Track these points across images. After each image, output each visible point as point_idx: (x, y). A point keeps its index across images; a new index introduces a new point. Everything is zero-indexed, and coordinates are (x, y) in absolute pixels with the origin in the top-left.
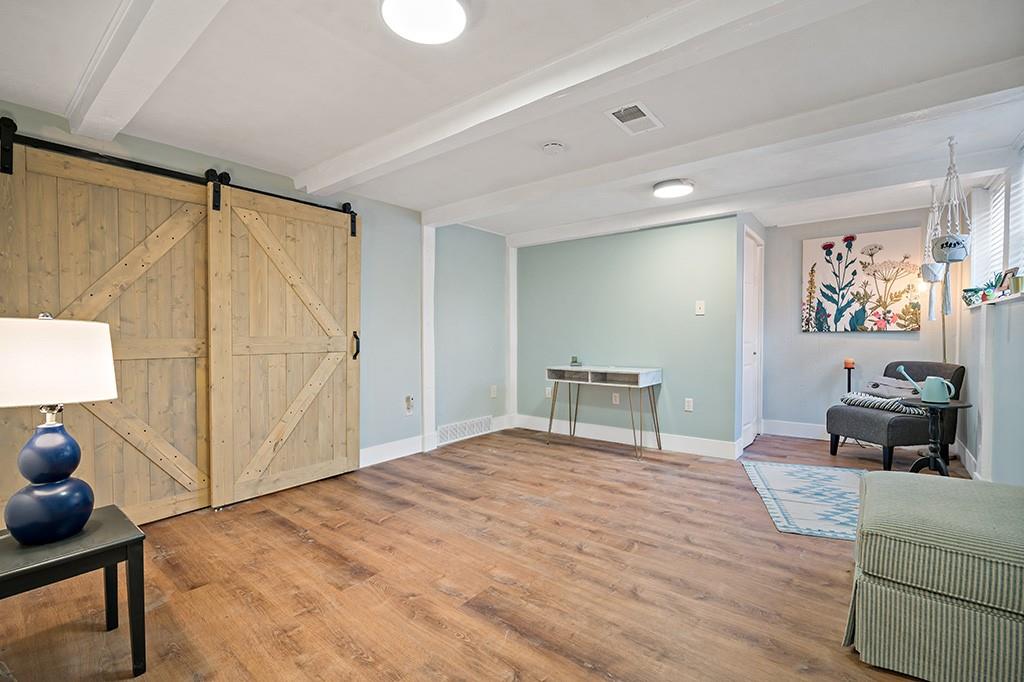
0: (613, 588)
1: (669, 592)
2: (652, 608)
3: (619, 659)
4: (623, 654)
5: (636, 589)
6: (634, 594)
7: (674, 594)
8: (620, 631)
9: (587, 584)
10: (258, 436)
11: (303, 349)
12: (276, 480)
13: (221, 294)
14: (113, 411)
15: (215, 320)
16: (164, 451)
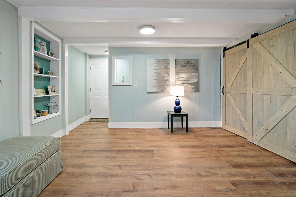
0: (127, 166)
1: (111, 171)
2: (113, 165)
3: (115, 153)
4: (115, 154)
5: (120, 168)
6: (120, 166)
7: (109, 171)
8: (118, 157)
9: (134, 164)
10: (260, 124)
11: (278, 93)
12: (266, 145)
13: (249, 74)
14: (234, 105)
15: (248, 82)
16: (242, 119)
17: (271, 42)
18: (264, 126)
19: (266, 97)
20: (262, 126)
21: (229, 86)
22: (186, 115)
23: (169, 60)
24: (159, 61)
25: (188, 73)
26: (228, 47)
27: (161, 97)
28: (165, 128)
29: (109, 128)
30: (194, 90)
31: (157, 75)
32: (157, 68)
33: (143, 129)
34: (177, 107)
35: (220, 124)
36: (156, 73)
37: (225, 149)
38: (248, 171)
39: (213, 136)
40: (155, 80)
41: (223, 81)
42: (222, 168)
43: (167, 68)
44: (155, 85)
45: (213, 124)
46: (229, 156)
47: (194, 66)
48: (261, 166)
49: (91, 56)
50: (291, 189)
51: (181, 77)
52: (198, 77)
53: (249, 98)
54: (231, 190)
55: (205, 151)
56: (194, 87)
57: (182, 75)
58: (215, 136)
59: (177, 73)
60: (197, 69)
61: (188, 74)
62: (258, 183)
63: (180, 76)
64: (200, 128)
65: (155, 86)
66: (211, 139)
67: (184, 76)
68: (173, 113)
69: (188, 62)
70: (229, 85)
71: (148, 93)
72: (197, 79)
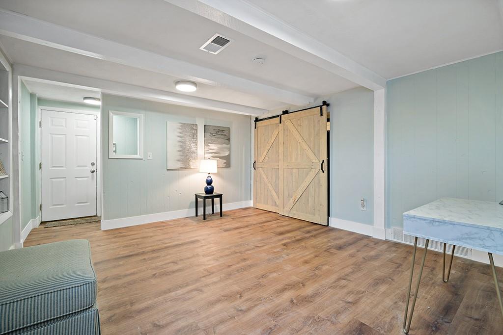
10: (290, 196)
11: (303, 167)
12: (294, 214)
13: (281, 149)
14: (266, 180)
15: (280, 157)
16: (274, 194)
17: (299, 121)
18: (293, 198)
19: (294, 171)
20: (291, 197)
21: (261, 161)
22: (220, 196)
23: (197, 125)
24: (184, 125)
25: (218, 143)
26: (259, 119)
27: (186, 175)
28: (192, 217)
29: (102, 230)
30: (225, 165)
31: (182, 144)
32: (181, 135)
33: (162, 222)
34: (209, 187)
35: (251, 204)
36: (180, 142)
37: (266, 224)
38: (289, 235)
39: (249, 216)
40: (179, 151)
41: (254, 154)
42: (271, 238)
43: (195, 136)
44: (179, 158)
45: (244, 205)
46: (272, 229)
47: (225, 135)
48: (296, 230)
49: (41, 101)
50: (316, 238)
51: (211, 149)
52: (230, 149)
53: (281, 172)
54: (285, 249)
55: (250, 229)
56: (225, 161)
57: (213, 146)
58: (251, 216)
59: (207, 143)
60: (229, 139)
61: (219, 146)
62: (298, 240)
63: (210, 147)
64: (232, 210)
65: (179, 160)
66: (249, 219)
67: (214, 147)
68: (204, 195)
69: (219, 131)
70: (261, 159)
71: (168, 170)
72: (229, 152)
